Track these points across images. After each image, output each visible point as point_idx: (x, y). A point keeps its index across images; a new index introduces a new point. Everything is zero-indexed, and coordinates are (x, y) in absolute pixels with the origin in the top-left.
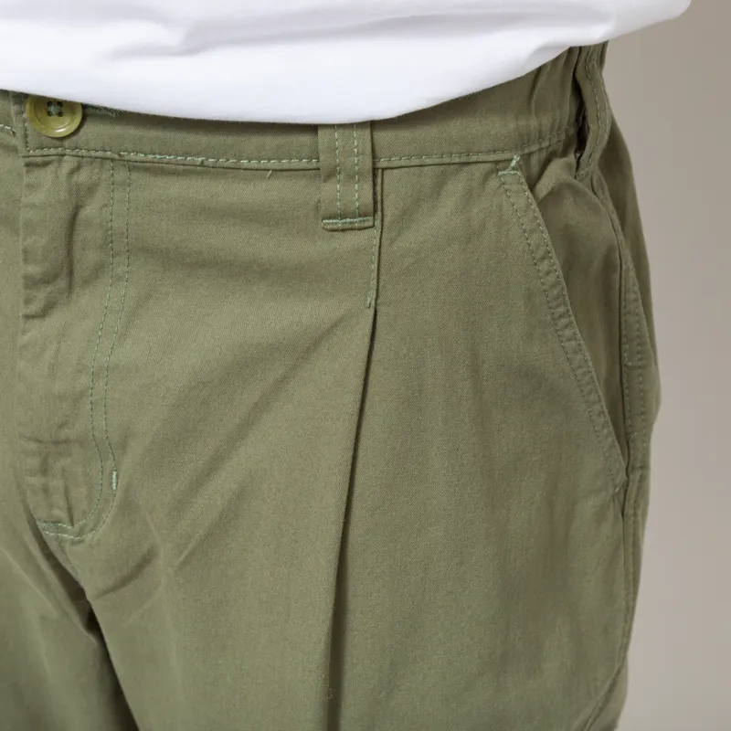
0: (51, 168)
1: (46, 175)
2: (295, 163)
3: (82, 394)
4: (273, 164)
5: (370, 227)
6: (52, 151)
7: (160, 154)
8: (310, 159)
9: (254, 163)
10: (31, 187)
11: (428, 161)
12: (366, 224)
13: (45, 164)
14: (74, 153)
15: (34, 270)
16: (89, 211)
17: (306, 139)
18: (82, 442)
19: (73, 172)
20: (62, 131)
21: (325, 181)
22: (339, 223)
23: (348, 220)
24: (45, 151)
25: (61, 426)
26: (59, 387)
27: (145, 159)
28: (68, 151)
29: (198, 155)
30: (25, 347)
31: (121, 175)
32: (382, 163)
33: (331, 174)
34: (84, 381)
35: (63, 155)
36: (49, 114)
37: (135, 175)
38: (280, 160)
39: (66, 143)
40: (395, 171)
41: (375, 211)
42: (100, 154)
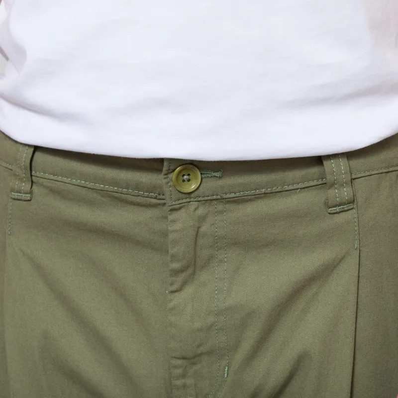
0: (183, 210)
1: (182, 214)
2: (312, 183)
3: (212, 325)
4: (300, 186)
5: (352, 209)
6: (184, 201)
7: (243, 191)
8: (318, 180)
9: (291, 187)
10: (174, 221)
11: (373, 173)
12: (350, 208)
13: (180, 208)
14: (196, 200)
15: (176, 265)
16: (204, 229)
17: (315, 170)
18: (210, 353)
19: (196, 209)
20: (193, 187)
21: (329, 189)
22: (338, 209)
23: (341, 207)
24: (180, 201)
25: (199, 346)
26: (197, 325)
27: (235, 196)
28: (192, 199)
29: (262, 188)
31: (220, 207)
32: (354, 177)
33: (332, 185)
34: (211, 319)
35: (189, 202)
36: (184, 181)
37: (227, 206)
38: (303, 182)
39: (192, 195)
40: (359, 179)
41: (354, 201)
42: (209, 198)
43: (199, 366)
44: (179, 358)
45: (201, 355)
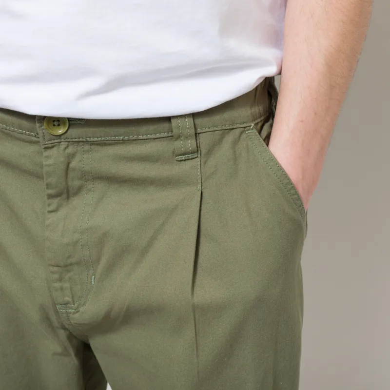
0: (55, 148)
1: (54, 152)
2: (162, 135)
3: (77, 242)
4: (153, 136)
5: (196, 158)
6: (56, 141)
7: (104, 137)
8: (168, 132)
9: (145, 137)
10: (47, 157)
11: (217, 129)
12: (194, 157)
13: (53, 147)
14: (65, 141)
15: (50, 191)
16: (73, 164)
17: (166, 125)
18: (78, 263)
19: (66, 148)
20: (61, 131)
21: (176, 140)
22: (183, 157)
23: (187, 156)
24: (53, 142)
25: (69, 257)
26: (66, 240)
27: (98, 140)
28: (62, 140)
29: (121, 136)
30: (48, 226)
31: (87, 147)
32: (199, 131)
33: (178, 138)
34: (77, 236)
35: (60, 142)
36: (54, 125)
37: (93, 147)
38: (156, 134)
39: (62, 137)
40: (204, 134)
41: (198, 151)
42: (77, 140)
43: (72, 273)
44: (54, 266)
45: (71, 264)
